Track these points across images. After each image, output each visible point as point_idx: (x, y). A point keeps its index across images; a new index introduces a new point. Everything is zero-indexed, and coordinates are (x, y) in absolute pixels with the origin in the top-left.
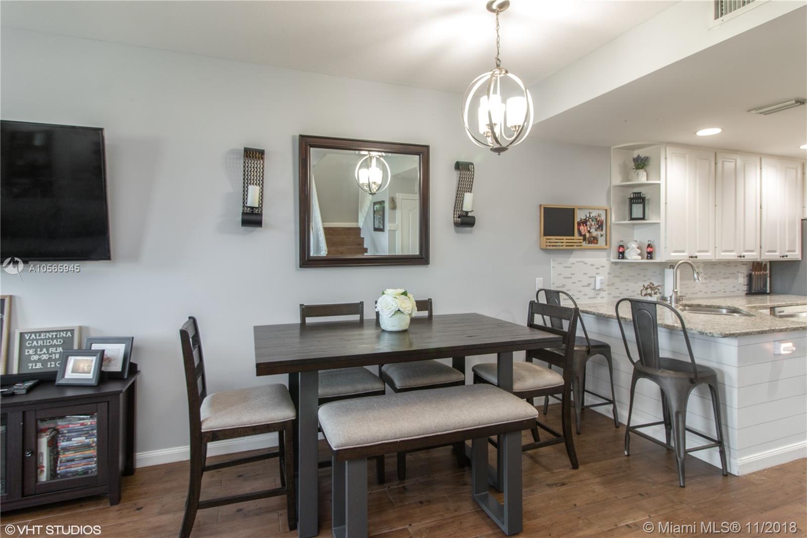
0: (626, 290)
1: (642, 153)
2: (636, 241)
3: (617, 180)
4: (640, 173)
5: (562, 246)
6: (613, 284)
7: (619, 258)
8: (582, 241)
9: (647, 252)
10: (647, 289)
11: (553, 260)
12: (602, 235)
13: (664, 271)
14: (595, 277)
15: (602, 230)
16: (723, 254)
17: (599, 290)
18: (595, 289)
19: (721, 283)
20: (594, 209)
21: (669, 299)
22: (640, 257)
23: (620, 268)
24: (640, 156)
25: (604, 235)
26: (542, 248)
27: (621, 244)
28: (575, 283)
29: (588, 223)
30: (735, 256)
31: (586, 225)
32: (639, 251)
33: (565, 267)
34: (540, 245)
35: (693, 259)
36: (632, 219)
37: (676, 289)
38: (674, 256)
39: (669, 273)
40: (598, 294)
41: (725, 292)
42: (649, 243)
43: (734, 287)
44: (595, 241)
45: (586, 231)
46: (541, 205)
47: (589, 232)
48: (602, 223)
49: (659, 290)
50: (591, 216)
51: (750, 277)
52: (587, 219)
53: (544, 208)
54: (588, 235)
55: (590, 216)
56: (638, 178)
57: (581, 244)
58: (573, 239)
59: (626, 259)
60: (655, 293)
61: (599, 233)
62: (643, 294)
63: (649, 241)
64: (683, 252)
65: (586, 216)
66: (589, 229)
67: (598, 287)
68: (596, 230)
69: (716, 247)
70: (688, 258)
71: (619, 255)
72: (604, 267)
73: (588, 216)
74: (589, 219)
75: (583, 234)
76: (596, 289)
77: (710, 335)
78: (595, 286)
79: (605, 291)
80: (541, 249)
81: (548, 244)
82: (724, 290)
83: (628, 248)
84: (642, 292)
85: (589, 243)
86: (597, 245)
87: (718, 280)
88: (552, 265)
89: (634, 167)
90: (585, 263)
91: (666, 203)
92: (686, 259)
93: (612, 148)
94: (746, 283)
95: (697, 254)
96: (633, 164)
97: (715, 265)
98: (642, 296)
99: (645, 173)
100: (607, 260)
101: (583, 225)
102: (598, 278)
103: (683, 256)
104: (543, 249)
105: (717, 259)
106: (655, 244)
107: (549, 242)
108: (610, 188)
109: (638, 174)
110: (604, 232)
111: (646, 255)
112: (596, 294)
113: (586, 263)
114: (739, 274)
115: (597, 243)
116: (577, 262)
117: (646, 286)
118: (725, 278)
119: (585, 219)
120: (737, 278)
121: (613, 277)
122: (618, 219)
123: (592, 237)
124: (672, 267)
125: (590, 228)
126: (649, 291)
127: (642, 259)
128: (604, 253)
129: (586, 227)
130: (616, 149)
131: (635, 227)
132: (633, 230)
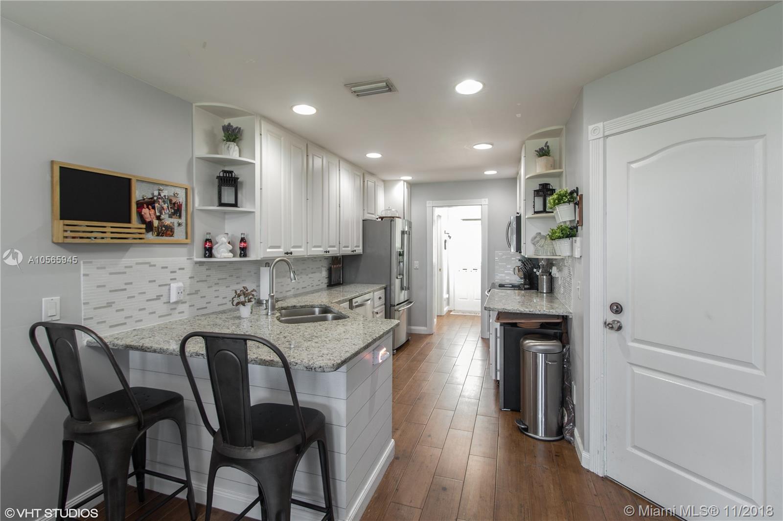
0: (216, 297)
1: (235, 122)
2: (227, 234)
3: (202, 150)
4: (230, 146)
5: (103, 238)
6: (197, 292)
7: (205, 257)
8: (144, 231)
9: (240, 248)
10: (239, 296)
11: (84, 263)
12: (179, 225)
13: (259, 269)
14: (170, 285)
15: (180, 217)
16: (313, 249)
17: (176, 303)
18: (169, 302)
19: (310, 278)
20: (167, 185)
21: (265, 302)
22: (231, 255)
23: (207, 269)
24: (231, 124)
25: (184, 224)
26: (55, 241)
27: (208, 237)
28: (134, 297)
29: (157, 205)
30: (322, 251)
31: (154, 208)
32: (231, 247)
33: (111, 274)
34: (53, 236)
35: (288, 255)
36: (221, 204)
37: (273, 293)
38: (271, 252)
39: (265, 272)
40: (175, 309)
41: (313, 286)
42: (243, 236)
43: (319, 281)
44: (169, 232)
45: (153, 216)
46: (52, 162)
47: (158, 218)
48: (180, 206)
49: (253, 295)
50: (162, 195)
51: (330, 271)
52: (155, 198)
53: (61, 168)
54: (156, 223)
55: (159, 194)
56: (229, 152)
57: (141, 236)
58: (130, 228)
59: (215, 257)
60: (250, 301)
61: (175, 221)
62: (235, 304)
63: (242, 234)
64: (279, 247)
65: (153, 194)
66: (158, 214)
67: (173, 299)
68: (170, 217)
69: (307, 243)
70: (284, 255)
71: (205, 252)
72: (183, 269)
73: (156, 193)
74: (158, 198)
75: (148, 220)
76: (171, 301)
77: (319, 370)
78: (169, 297)
79: (185, 302)
80: (54, 243)
81: (68, 234)
82: (312, 285)
83: (217, 243)
84: (233, 301)
85: (158, 235)
86: (172, 238)
87: (307, 275)
88: (82, 273)
89: (225, 138)
90: (151, 266)
91: (261, 189)
92: (282, 255)
93: (194, 105)
94: (327, 277)
95: (292, 250)
96: (223, 134)
97: (305, 260)
98: (233, 305)
99: (237, 148)
100: (188, 259)
101: (148, 207)
102: (174, 286)
103: (278, 253)
104: (58, 244)
105: (308, 254)
106: (249, 239)
107: (71, 231)
108: (192, 159)
109: (229, 147)
110: (183, 220)
111: (238, 252)
112: (171, 309)
113: (155, 266)
114: (323, 268)
115: (172, 236)
116: (137, 264)
117: (238, 292)
118: (312, 273)
119: (151, 198)
120: (321, 273)
121: (197, 282)
122: (203, 202)
123: (164, 226)
124: (267, 264)
125: (161, 213)
126: (242, 298)
127: (234, 257)
128: (183, 250)
129: (152, 211)
130: (196, 106)
131: (227, 216)
132: (224, 219)
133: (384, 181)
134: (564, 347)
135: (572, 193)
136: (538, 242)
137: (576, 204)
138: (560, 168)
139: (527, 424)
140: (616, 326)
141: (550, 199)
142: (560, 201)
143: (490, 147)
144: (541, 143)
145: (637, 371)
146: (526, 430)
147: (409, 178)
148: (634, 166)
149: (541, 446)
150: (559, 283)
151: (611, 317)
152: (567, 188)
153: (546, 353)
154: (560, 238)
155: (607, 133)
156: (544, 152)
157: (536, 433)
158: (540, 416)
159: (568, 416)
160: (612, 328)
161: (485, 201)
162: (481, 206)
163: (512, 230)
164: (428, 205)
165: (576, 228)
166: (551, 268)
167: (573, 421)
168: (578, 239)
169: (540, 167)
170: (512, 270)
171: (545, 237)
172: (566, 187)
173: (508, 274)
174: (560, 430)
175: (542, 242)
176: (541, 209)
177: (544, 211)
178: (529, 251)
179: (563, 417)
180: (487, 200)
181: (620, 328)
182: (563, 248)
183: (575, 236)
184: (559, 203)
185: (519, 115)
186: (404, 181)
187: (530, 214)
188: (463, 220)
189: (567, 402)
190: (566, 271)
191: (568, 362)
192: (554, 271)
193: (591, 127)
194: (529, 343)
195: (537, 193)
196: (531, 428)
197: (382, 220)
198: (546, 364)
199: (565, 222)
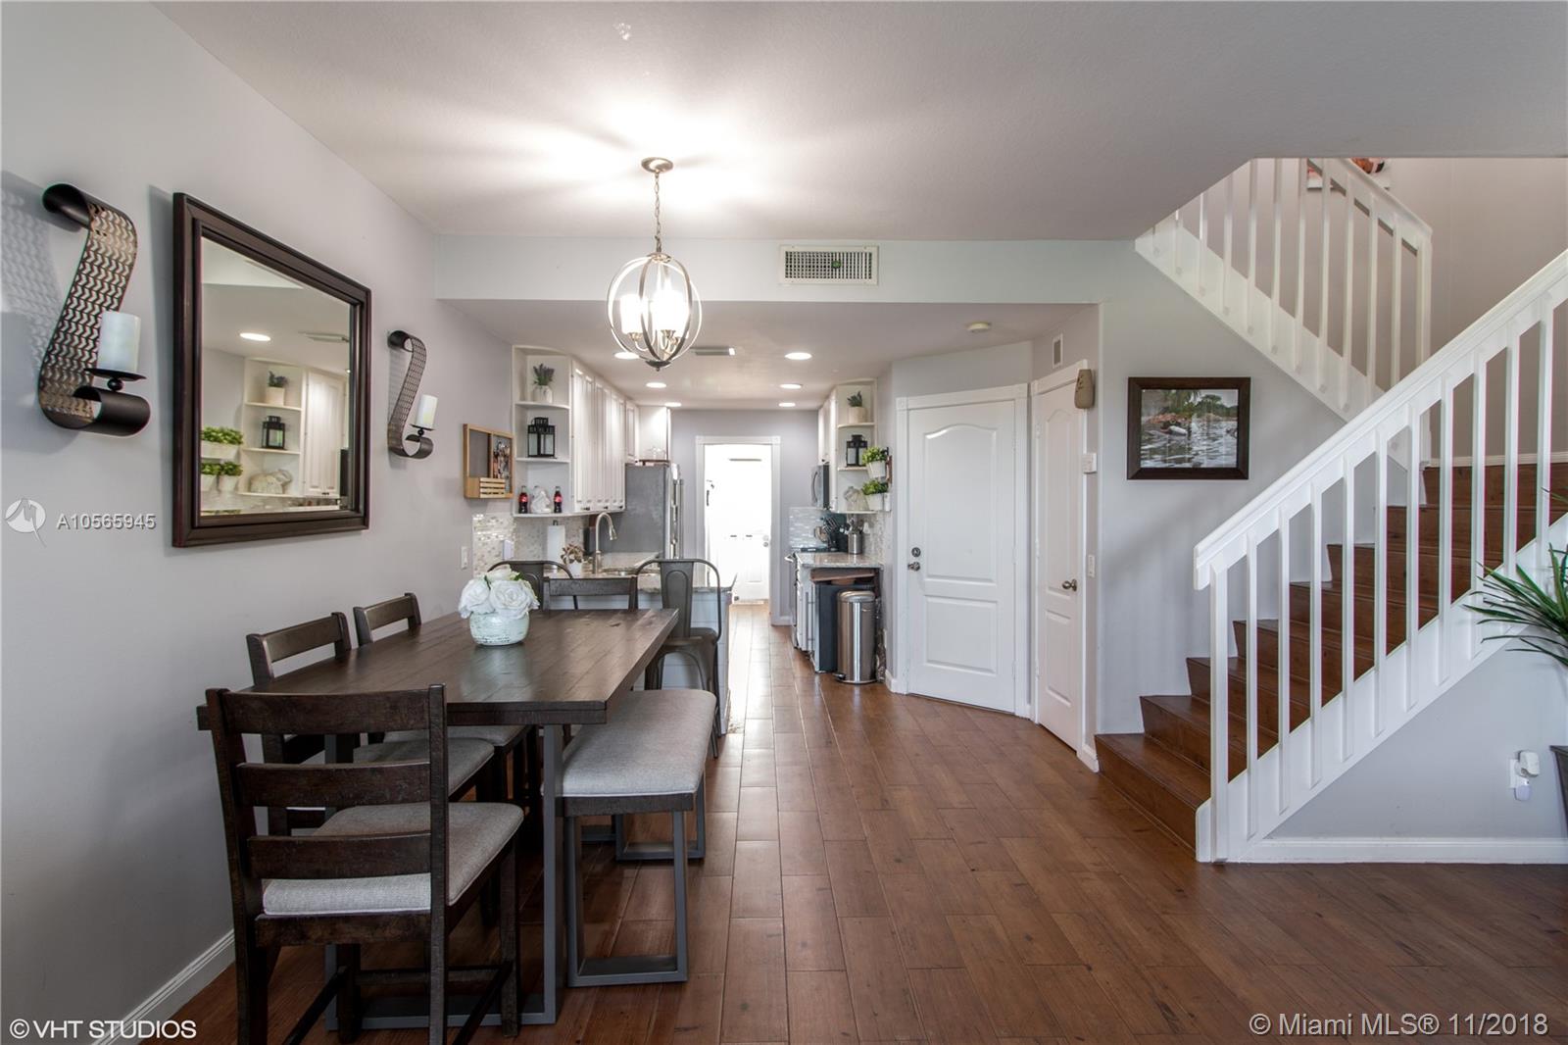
1: (548, 362)
2: (540, 487)
3: (514, 396)
4: (542, 390)
5: (491, 493)
7: (520, 512)
9: (555, 503)
14: (504, 541)
15: (508, 469)
22: (546, 510)
23: (522, 525)
24: (544, 365)
26: (468, 496)
27: (524, 491)
28: (490, 551)
29: (499, 458)
31: (498, 461)
32: (548, 502)
34: (465, 491)
42: (557, 490)
45: (497, 470)
46: (465, 425)
47: (499, 471)
48: (508, 458)
50: (501, 448)
51: (586, 534)
53: (470, 430)
54: (499, 477)
56: (544, 397)
59: (530, 512)
62: (567, 561)
63: (557, 488)
65: (497, 447)
66: (499, 468)
67: (507, 556)
68: (504, 470)
71: (521, 507)
72: (509, 525)
73: (499, 446)
74: (499, 451)
75: (495, 474)
78: (504, 554)
80: (465, 498)
81: (481, 490)
83: (532, 498)
88: (474, 525)
89: (541, 382)
90: (497, 521)
91: (573, 437)
93: (513, 347)
95: (588, 505)
96: (536, 377)
99: (549, 392)
100: (508, 514)
101: (495, 461)
104: (468, 499)
106: (562, 491)
107: (482, 487)
108: (512, 406)
116: (492, 518)
119: (497, 452)
125: (500, 466)
126: (572, 556)
127: (549, 512)
128: (508, 505)
129: (497, 464)
130: (517, 349)
131: (530, 466)
132: (527, 469)
133: (638, 406)
134: (876, 597)
135: (883, 452)
136: (851, 496)
137: (887, 464)
138: (872, 421)
139: (845, 672)
140: (916, 566)
141: (864, 454)
142: (873, 458)
143: (799, 387)
144: (854, 391)
145: (930, 600)
146: (844, 678)
147: (676, 405)
148: (929, 437)
149: (857, 691)
150: (870, 542)
151: (914, 560)
152: (878, 446)
153: (862, 603)
154: (873, 493)
155: (910, 407)
156: (856, 402)
157: (852, 679)
158: (856, 662)
159: (880, 660)
160: (913, 568)
161: (776, 439)
162: (770, 447)
163: (819, 481)
164: (697, 442)
165: (887, 484)
166: (862, 525)
167: (884, 664)
168: (888, 494)
169: (852, 417)
170: (812, 531)
171: (857, 491)
172: (878, 444)
173: (807, 538)
174: (873, 675)
175: (855, 496)
176: (854, 462)
177: (857, 464)
178: (839, 506)
179: (875, 664)
180: (779, 437)
181: (918, 568)
182: (875, 502)
183: (886, 491)
184: (872, 461)
185: (835, 371)
186: (668, 408)
187: (843, 466)
188: (732, 460)
189: (879, 649)
190: (877, 526)
191: (880, 613)
192: (866, 528)
193: (898, 399)
194: (846, 594)
195: (849, 444)
196: (848, 676)
197: (644, 464)
198: (861, 612)
199: (877, 479)
